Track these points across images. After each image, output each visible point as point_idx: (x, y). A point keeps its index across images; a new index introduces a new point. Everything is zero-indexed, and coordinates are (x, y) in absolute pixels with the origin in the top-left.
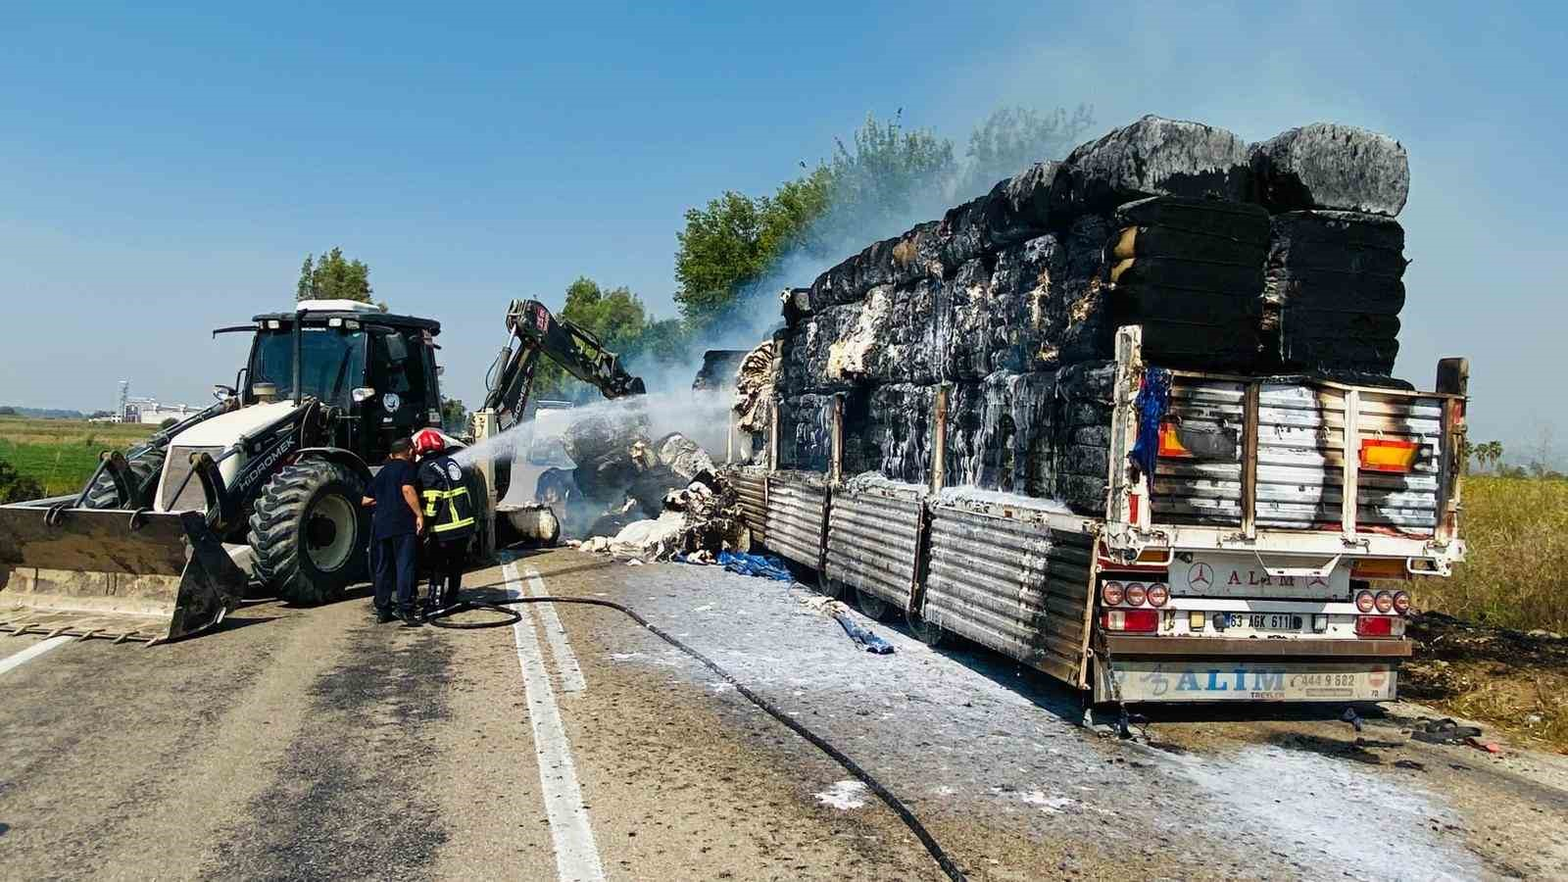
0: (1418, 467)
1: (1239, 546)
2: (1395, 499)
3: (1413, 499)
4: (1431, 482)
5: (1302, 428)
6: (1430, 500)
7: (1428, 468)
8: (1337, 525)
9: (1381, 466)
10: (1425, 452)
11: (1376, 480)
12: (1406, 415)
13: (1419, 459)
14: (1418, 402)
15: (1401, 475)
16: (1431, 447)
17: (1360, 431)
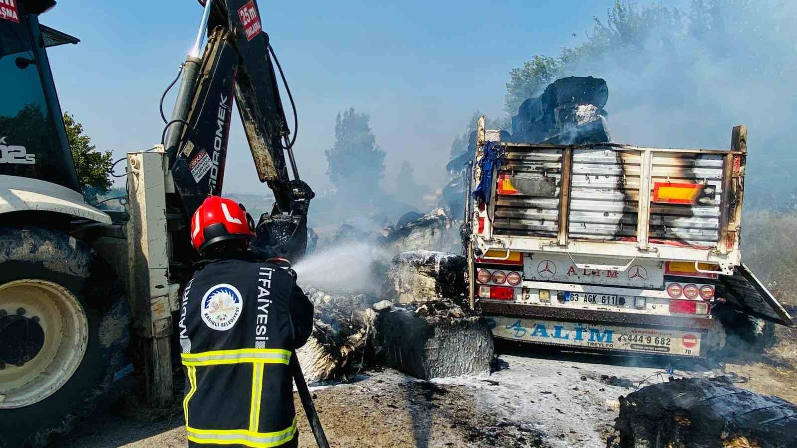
0: (702, 200)
1: (556, 249)
2: (683, 222)
3: (699, 222)
4: (716, 211)
5: (607, 176)
6: (715, 223)
7: (711, 202)
8: (632, 237)
9: (670, 200)
10: (709, 191)
11: (666, 209)
12: (692, 166)
13: (704, 195)
14: (704, 156)
15: (689, 206)
16: (714, 187)
17: (653, 177)
